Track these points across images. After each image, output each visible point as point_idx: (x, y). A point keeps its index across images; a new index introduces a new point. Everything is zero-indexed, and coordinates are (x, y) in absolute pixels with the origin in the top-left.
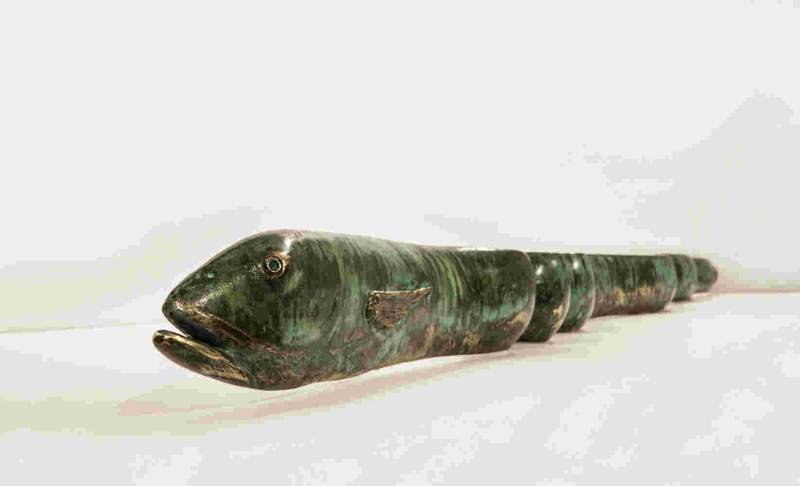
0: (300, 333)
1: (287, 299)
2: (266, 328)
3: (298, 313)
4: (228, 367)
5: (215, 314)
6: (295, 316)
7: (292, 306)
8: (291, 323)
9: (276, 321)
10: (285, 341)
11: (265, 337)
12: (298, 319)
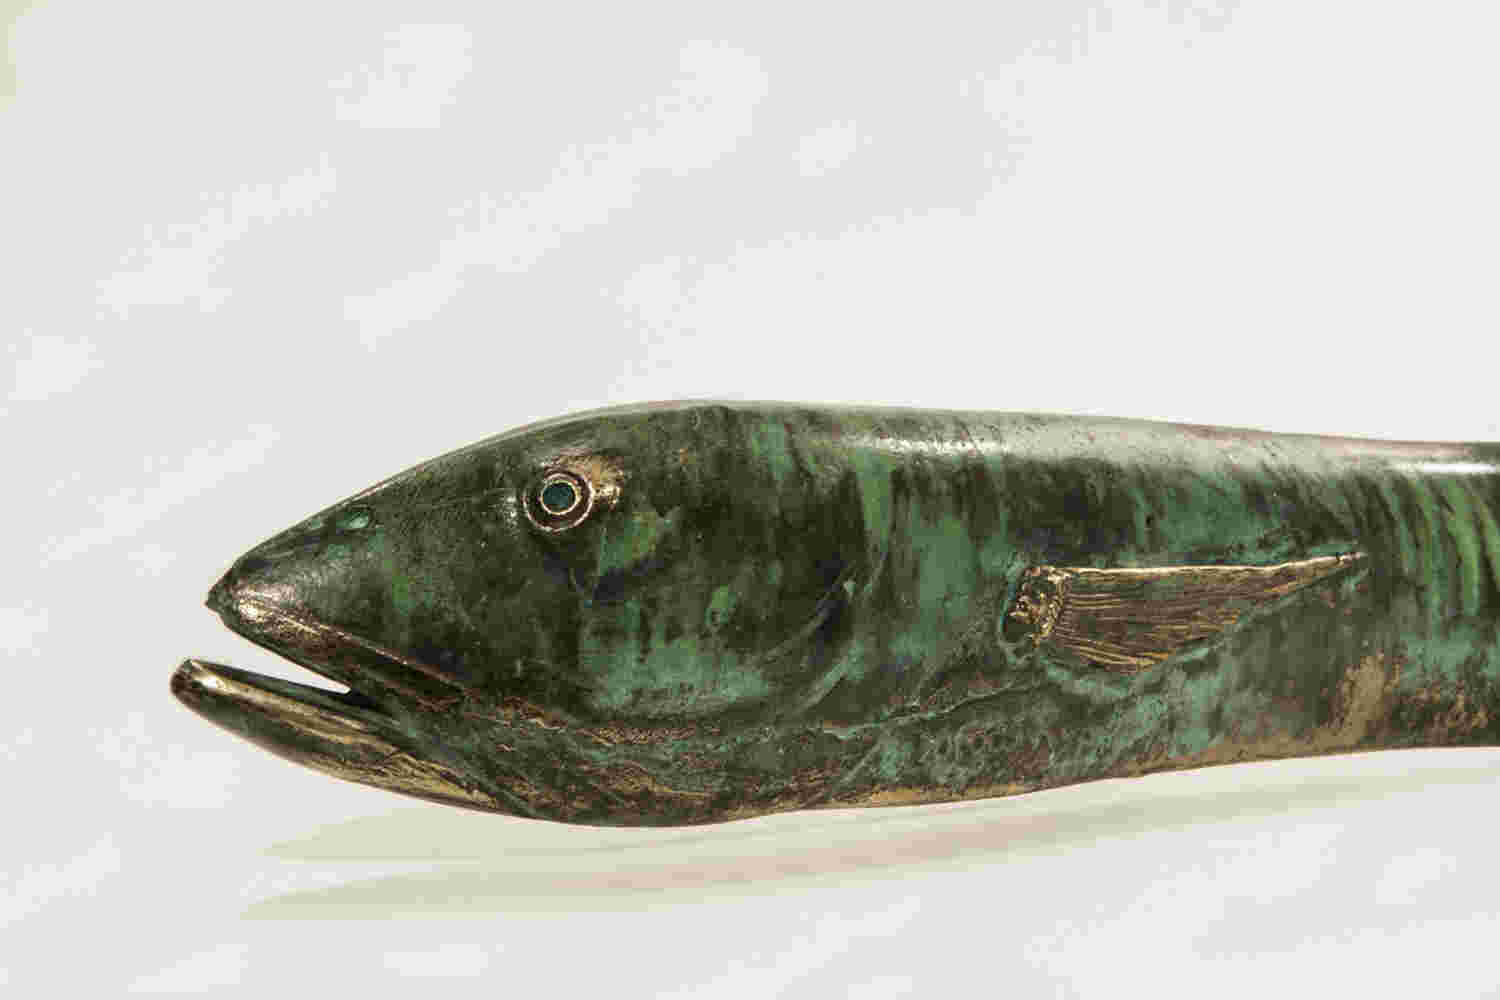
0: (666, 679)
1: (613, 587)
2: (525, 664)
3: (658, 625)
4: (394, 764)
5: (338, 623)
6: (645, 634)
7: (633, 606)
8: (629, 653)
9: (568, 646)
10: (600, 702)
11: (521, 689)
12: (657, 643)
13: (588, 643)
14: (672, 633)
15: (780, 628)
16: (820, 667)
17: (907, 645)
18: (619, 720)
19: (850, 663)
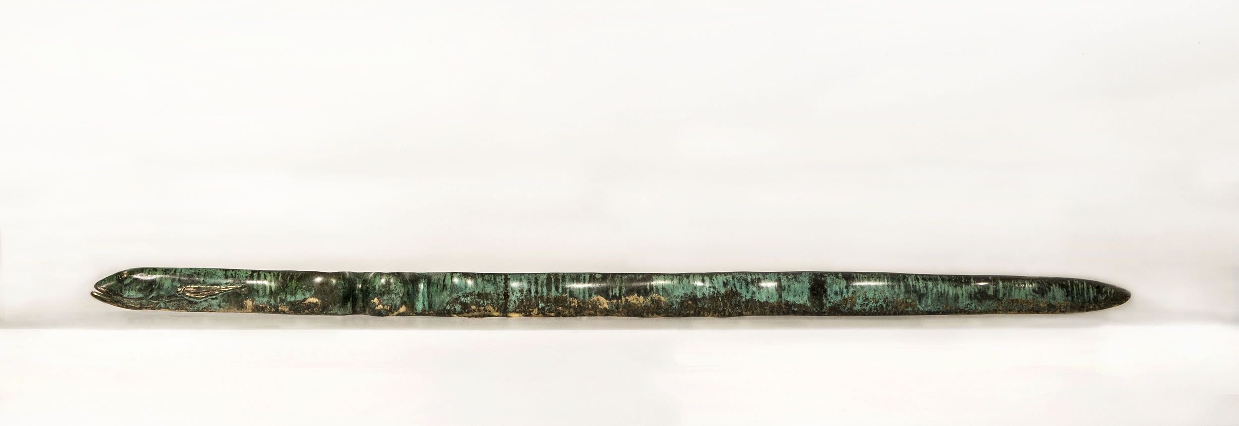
0: (131, 294)
1: (126, 285)
3: (130, 289)
6: (129, 290)
7: (128, 287)
8: (128, 292)
9: (121, 291)
10: (124, 296)
11: (118, 294)
12: (130, 291)
13: (123, 290)
14: (132, 290)
15: (144, 290)
16: (150, 295)
17: (162, 293)
18: (127, 298)
19: (154, 294)
